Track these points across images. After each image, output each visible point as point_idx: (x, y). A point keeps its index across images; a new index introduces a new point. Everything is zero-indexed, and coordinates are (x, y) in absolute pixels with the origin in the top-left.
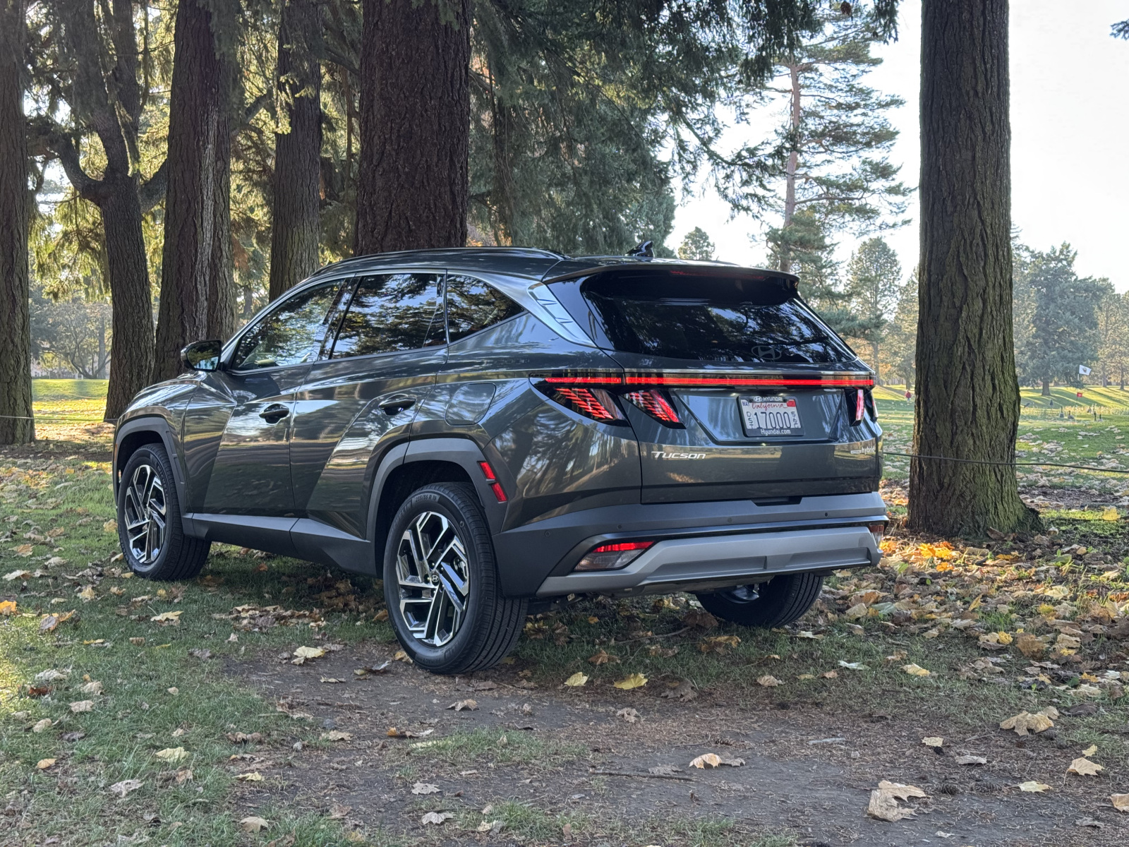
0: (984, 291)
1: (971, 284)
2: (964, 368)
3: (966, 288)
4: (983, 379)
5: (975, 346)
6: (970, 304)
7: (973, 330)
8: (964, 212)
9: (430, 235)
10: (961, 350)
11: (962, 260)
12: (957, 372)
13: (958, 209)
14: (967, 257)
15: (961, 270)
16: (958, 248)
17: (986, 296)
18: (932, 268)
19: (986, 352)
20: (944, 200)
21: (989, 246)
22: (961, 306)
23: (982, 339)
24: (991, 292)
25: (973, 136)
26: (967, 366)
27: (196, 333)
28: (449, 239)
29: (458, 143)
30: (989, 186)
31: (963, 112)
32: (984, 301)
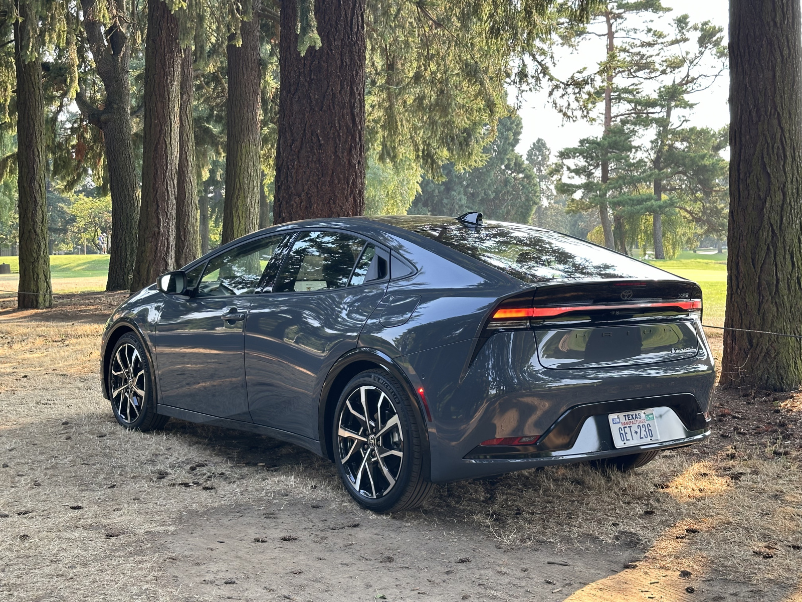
0: (784, 186)
1: (773, 179)
2: (768, 249)
3: (770, 182)
4: (784, 258)
5: (777, 232)
6: (773, 196)
7: (775, 217)
8: (766, 122)
9: (336, 147)
10: (765, 235)
11: (766, 160)
12: (763, 252)
13: (762, 118)
14: (770, 158)
15: (765, 169)
16: (762, 150)
17: (786, 189)
18: (741, 167)
19: (787, 236)
20: (750, 112)
21: (788, 148)
22: (766, 198)
23: (783, 226)
24: (789, 186)
25: (773, 59)
26: (771, 247)
27: (168, 224)
28: (351, 150)
29: (357, 75)
30: (787, 99)
31: (765, 39)
32: (784, 194)
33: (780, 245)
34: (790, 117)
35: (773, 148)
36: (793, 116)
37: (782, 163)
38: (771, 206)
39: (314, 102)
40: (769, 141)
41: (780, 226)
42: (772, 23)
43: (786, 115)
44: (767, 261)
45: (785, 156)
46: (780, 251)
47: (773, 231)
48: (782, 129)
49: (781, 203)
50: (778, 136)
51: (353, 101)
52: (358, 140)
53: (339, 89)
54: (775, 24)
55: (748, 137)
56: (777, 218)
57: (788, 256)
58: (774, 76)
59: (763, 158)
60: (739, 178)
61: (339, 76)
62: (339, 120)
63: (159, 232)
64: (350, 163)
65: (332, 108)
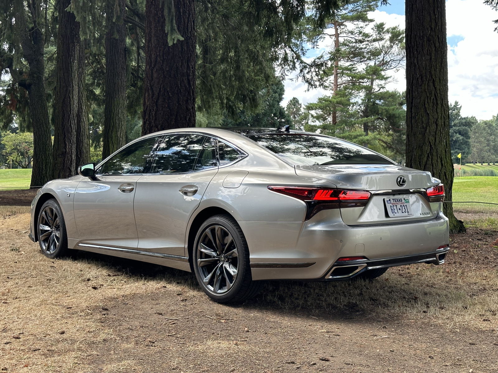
1: (430, 117)
3: (429, 119)
5: (433, 146)
6: (431, 126)
7: (432, 138)
8: (427, 84)
9: (179, 99)
10: (427, 148)
11: (427, 106)
12: (425, 158)
13: (424, 82)
14: (429, 105)
15: (426, 111)
16: (424, 101)
17: (438, 122)
18: (413, 110)
19: (438, 149)
20: (418, 78)
21: (439, 99)
22: (427, 127)
23: (436, 143)
24: (440, 121)
25: (430, 49)
26: (430, 155)
27: (71, 147)
28: (187, 101)
29: (191, 57)
30: (438, 72)
31: (426, 38)
32: (437, 125)
33: (435, 154)
34: (440, 82)
35: (430, 99)
36: (442, 81)
37: (436, 108)
38: (430, 132)
39: (166, 73)
40: (428, 95)
41: (435, 143)
42: (430, 29)
43: (437, 80)
44: (428, 163)
45: (437, 104)
46: (435, 158)
47: (431, 146)
48: (435, 88)
49: (435, 130)
50: (433, 92)
51: (189, 72)
52: (192, 95)
53: (180, 64)
54: (431, 28)
55: (416, 93)
56: (433, 139)
57: (439, 160)
58: (431, 58)
59: (425, 104)
60: (412, 116)
61: (180, 57)
62: (180, 83)
63: (66, 152)
64: (187, 108)
65: (176, 75)
